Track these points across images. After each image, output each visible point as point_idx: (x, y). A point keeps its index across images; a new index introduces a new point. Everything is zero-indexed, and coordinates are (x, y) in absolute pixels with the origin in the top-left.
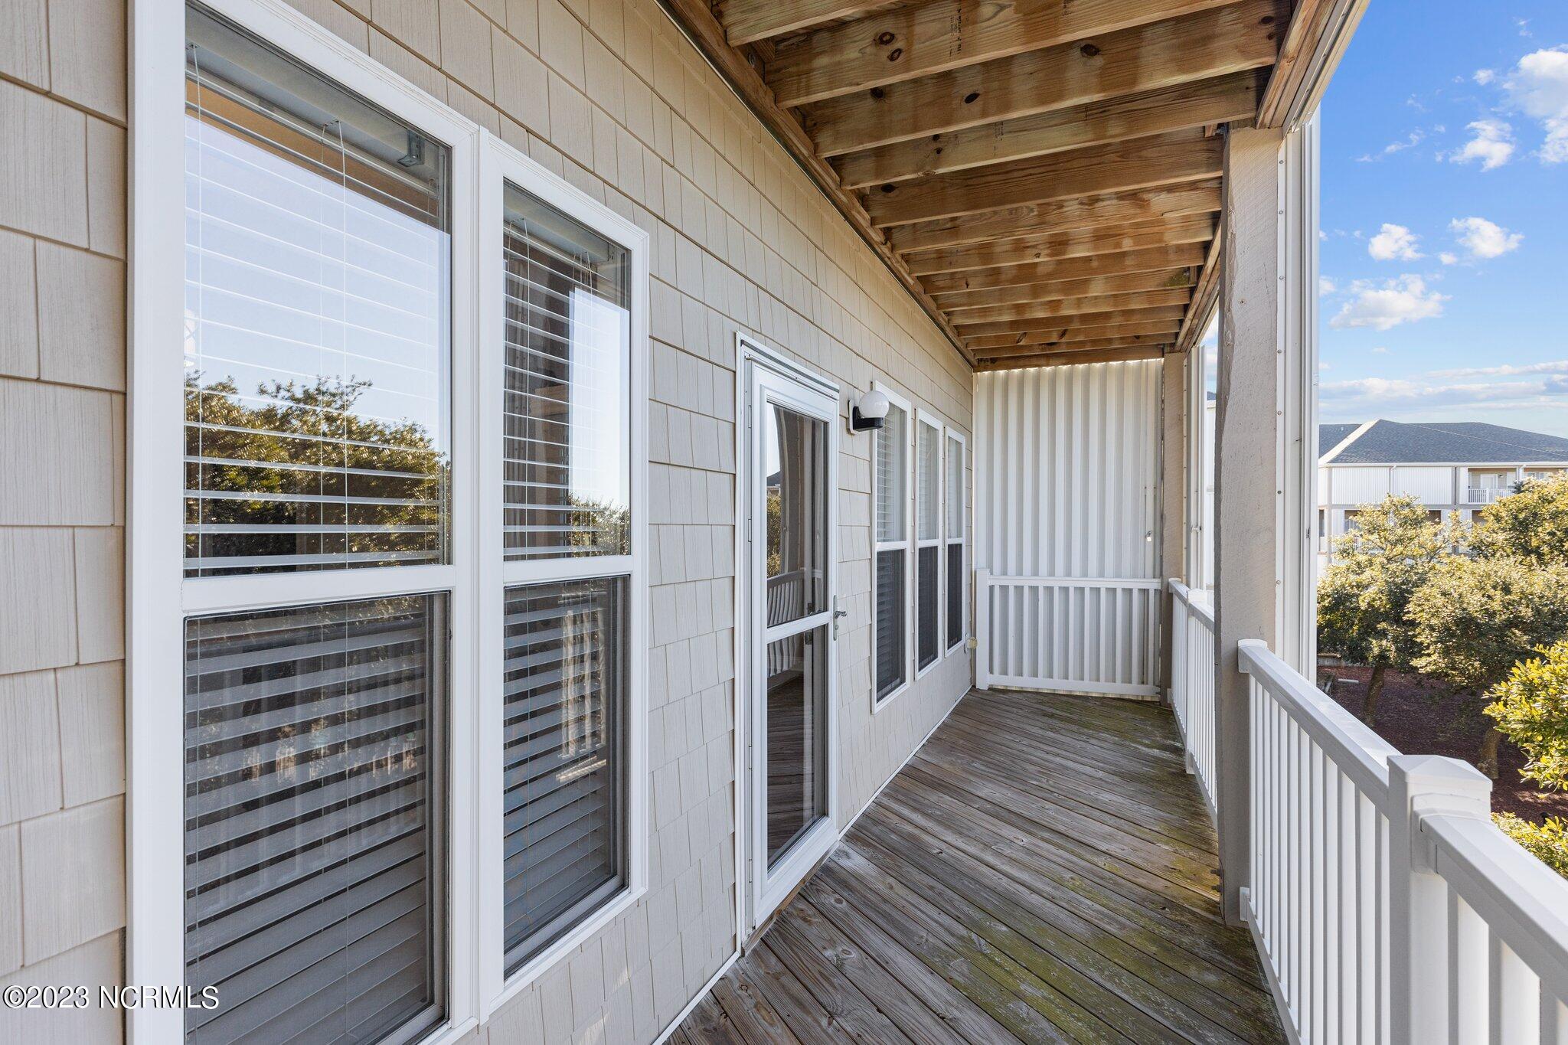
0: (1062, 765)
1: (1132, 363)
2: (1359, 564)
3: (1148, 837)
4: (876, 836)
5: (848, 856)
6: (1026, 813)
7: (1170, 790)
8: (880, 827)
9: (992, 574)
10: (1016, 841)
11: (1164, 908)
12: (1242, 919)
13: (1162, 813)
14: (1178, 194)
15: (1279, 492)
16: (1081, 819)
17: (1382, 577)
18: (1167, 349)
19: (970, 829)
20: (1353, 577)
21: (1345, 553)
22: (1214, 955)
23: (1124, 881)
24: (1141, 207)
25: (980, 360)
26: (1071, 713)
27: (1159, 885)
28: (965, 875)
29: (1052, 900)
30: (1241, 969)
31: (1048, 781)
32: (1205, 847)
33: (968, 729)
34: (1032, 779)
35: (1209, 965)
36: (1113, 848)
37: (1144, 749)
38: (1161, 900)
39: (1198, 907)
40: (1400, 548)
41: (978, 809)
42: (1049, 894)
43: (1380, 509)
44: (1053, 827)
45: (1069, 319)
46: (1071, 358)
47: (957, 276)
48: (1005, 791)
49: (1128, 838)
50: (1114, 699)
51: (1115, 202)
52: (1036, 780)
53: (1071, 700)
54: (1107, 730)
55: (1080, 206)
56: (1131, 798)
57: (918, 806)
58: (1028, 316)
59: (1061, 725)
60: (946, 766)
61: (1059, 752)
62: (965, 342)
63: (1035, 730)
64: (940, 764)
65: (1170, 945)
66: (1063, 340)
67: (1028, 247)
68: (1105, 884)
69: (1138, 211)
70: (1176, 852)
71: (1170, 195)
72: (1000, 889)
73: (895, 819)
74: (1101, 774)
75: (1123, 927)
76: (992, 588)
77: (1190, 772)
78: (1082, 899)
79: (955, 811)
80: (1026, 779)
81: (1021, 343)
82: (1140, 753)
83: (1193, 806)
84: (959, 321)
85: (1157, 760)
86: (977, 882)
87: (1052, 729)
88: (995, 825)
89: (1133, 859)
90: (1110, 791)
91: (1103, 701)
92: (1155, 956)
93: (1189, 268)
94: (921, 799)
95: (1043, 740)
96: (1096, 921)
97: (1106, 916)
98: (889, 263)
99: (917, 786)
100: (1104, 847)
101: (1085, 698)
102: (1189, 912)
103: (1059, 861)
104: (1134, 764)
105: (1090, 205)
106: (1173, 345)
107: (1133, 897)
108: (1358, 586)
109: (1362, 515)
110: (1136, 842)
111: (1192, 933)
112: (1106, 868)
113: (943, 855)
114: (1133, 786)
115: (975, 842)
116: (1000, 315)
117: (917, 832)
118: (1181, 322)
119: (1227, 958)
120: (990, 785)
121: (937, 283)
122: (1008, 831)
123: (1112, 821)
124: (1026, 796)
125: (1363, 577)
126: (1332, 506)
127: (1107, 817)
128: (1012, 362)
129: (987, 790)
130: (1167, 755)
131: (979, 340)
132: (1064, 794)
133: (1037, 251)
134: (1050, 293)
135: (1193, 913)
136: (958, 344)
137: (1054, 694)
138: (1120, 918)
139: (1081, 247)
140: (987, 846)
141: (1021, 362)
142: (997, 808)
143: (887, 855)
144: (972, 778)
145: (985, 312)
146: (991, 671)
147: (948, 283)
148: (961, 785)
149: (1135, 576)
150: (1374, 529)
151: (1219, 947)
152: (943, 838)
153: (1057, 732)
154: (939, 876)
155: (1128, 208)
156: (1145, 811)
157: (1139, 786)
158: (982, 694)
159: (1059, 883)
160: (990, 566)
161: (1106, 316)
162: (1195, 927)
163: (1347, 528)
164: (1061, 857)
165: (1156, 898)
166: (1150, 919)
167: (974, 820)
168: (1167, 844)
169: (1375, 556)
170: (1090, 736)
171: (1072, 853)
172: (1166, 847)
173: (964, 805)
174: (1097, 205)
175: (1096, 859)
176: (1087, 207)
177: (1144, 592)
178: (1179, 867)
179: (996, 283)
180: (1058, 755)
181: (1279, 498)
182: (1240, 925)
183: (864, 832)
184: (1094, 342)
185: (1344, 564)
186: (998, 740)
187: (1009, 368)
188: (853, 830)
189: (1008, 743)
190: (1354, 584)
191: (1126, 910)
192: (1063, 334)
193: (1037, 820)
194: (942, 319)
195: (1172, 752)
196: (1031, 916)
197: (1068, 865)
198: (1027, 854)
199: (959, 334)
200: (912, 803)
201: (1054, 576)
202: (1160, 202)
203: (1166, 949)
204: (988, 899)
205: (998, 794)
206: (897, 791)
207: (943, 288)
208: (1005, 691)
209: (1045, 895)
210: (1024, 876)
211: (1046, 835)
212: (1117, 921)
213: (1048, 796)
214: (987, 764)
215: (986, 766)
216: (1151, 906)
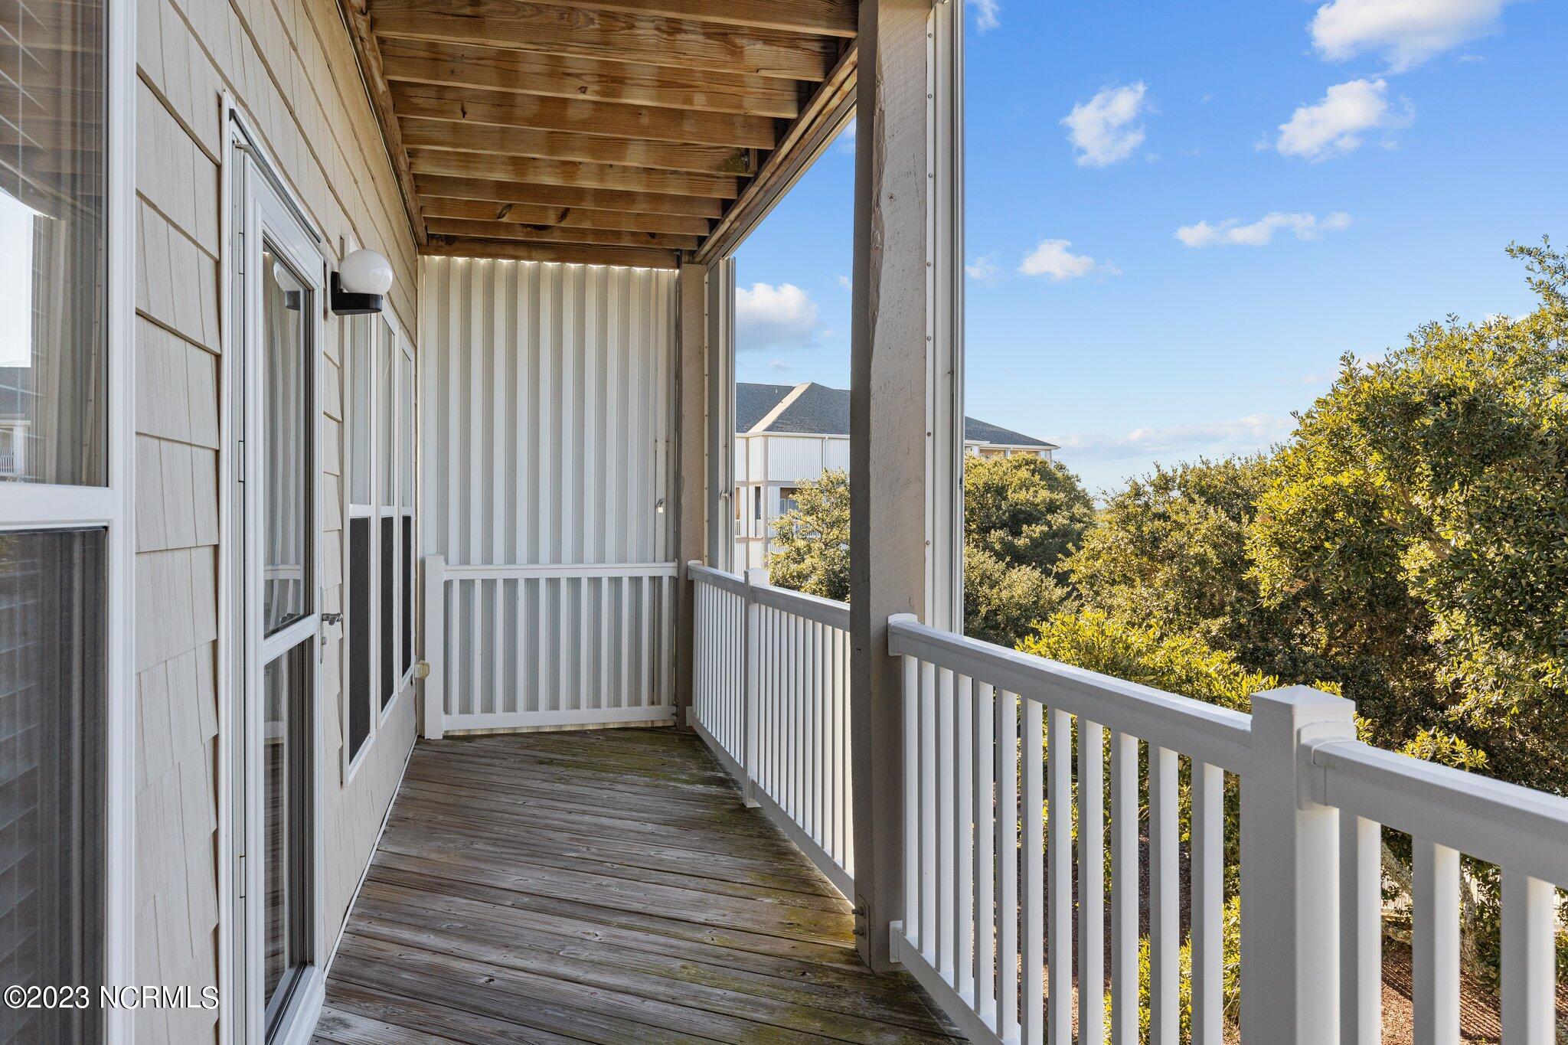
0: (596, 825)
1: (639, 270)
2: (798, 550)
3: (743, 893)
4: (378, 982)
5: (346, 1025)
6: (582, 898)
7: (739, 831)
8: (377, 967)
9: (447, 563)
10: (588, 937)
11: (804, 974)
12: (892, 960)
13: (745, 861)
14: (775, 48)
15: (929, 434)
16: (657, 890)
17: (821, 564)
18: (685, 258)
19: (516, 937)
20: (794, 567)
21: (786, 537)
22: (882, 1012)
23: (745, 954)
24: (733, 54)
25: (431, 237)
26: (573, 755)
27: (784, 947)
28: (544, 1002)
29: (673, 1001)
30: (913, 1018)
31: (588, 849)
32: (809, 890)
33: (442, 799)
34: (566, 850)
35: (881, 1025)
36: (710, 916)
37: (685, 786)
38: (797, 965)
39: (838, 961)
40: (835, 531)
41: (513, 906)
42: (666, 995)
43: (817, 486)
44: (627, 907)
45: (580, 193)
46: (562, 253)
47: (449, 95)
48: (539, 875)
49: (722, 899)
50: (618, 729)
51: (701, 38)
52: (572, 851)
53: (566, 738)
54: (630, 770)
55: (656, 32)
56: (700, 849)
57: (421, 923)
58: (531, 179)
59: (572, 773)
60: (434, 856)
61: (584, 808)
62: (420, 205)
63: (536, 784)
64: (425, 855)
65: (832, 1015)
66: (563, 225)
67: (569, 75)
68: (728, 963)
69: (729, 58)
70: (782, 903)
71: (767, 48)
72: (600, 1007)
73: (395, 951)
74: (650, 827)
75: (772, 1010)
76: (448, 584)
77: (751, 804)
78: (709, 990)
79: (481, 916)
80: (560, 852)
81: (504, 220)
82: (683, 792)
83: (773, 845)
84: (425, 168)
85: (707, 798)
86: (565, 1007)
87: (560, 780)
88: (549, 924)
89: (740, 924)
90: (671, 846)
91: (604, 732)
92: (823, 1033)
93: (747, 150)
94: (423, 912)
95: (554, 796)
96: (738, 1012)
97: (750, 1002)
98: (360, 47)
99: (403, 893)
100: (700, 917)
101: (582, 734)
102: (833, 971)
103: (655, 948)
104: (682, 807)
105: (669, 34)
106: (692, 253)
107: (764, 970)
108: (799, 577)
109: (801, 493)
110: (734, 903)
111: (846, 993)
112: (716, 942)
113: (496, 981)
114: (698, 836)
115: (534, 953)
116: (492, 170)
117: (439, 960)
118: (713, 224)
119: (896, 1011)
120: (513, 870)
121: (415, 101)
122: (571, 927)
123: (693, 882)
124: (571, 875)
125: (803, 566)
126: (769, 483)
127: (685, 880)
128: (478, 247)
129: (512, 878)
130: (714, 790)
131: (440, 204)
132: (619, 861)
133: (581, 84)
134: (571, 149)
135: (837, 970)
136: (411, 204)
137: (539, 733)
138: (763, 1000)
139: (641, 91)
140: (552, 955)
141: (492, 249)
142: (540, 899)
143: (409, 1005)
144: (482, 866)
145: (467, 160)
146: (447, 710)
147: (433, 103)
148: (472, 879)
149: (642, 559)
150: (812, 510)
151: (878, 1001)
152: (485, 959)
153: (567, 783)
154: (505, 1013)
155: (716, 51)
156: (723, 863)
157: (702, 833)
158: (437, 745)
159: (670, 977)
160: (443, 550)
161: (629, 197)
162: (846, 985)
163: (783, 509)
164: (656, 944)
165: (790, 964)
166: (798, 991)
167: (516, 923)
168: (768, 896)
169: (813, 541)
170: (613, 781)
171: (666, 934)
172: (769, 901)
173: (491, 906)
174: (679, 37)
175: (699, 935)
176: (665, 36)
177: (656, 581)
178: (795, 920)
179: (507, 118)
180: (584, 813)
181: (929, 440)
182: (890, 969)
183: (354, 980)
184: (597, 233)
185: (783, 550)
186: (493, 806)
187: (472, 254)
188: (334, 982)
189: (509, 808)
190: (795, 574)
191: (765, 989)
192: (564, 215)
193: (601, 903)
194: (403, 162)
195: (718, 785)
196: (658, 1030)
197: (667, 951)
198: (610, 950)
199: (418, 190)
200: (410, 920)
201: (537, 563)
202: (756, 52)
203: (832, 1022)
204: (592, 1026)
205: (530, 881)
206: (375, 908)
207: (427, 110)
208: (469, 738)
209: (661, 998)
210: (622, 981)
211: (624, 920)
212: (762, 1005)
213: (599, 868)
214: (495, 842)
215: (494, 845)
216: (790, 975)
